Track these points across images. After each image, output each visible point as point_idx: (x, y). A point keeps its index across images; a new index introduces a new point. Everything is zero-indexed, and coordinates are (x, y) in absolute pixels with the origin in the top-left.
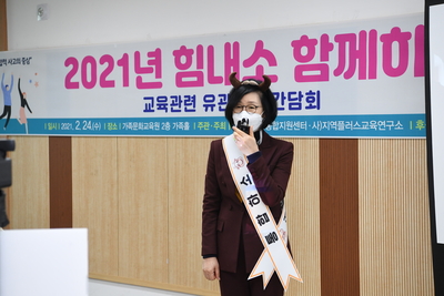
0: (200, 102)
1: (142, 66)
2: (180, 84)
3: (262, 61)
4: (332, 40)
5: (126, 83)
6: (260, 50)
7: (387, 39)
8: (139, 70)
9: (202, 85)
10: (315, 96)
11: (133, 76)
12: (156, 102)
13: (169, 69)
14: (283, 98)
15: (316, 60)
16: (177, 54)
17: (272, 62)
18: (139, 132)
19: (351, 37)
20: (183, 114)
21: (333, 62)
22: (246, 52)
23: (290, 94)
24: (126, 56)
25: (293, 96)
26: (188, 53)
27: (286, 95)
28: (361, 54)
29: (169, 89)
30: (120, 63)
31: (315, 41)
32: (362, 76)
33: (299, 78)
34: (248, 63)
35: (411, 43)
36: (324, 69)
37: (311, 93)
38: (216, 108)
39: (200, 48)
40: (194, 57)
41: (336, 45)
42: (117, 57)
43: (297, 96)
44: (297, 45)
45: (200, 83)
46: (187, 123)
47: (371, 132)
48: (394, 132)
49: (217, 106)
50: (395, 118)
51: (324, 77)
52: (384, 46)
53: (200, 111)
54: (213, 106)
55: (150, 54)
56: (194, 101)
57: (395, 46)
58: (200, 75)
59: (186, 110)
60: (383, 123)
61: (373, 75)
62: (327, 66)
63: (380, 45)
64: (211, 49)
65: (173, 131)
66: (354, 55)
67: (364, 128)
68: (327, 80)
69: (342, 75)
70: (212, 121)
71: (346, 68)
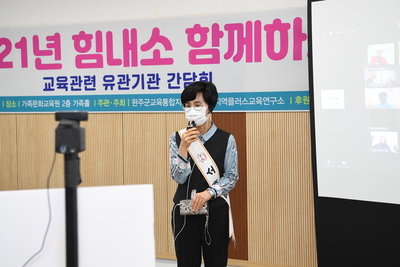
0: (100, 82)
1: (41, 49)
2: (79, 65)
3: (159, 46)
4: (222, 29)
5: (25, 64)
6: (156, 36)
7: (270, 29)
8: (37, 51)
9: (102, 67)
10: (208, 77)
11: (31, 58)
12: (56, 82)
13: (69, 52)
14: (179, 78)
15: (208, 45)
16: (76, 39)
17: (168, 46)
19: (239, 27)
20: (83, 92)
21: (223, 47)
22: (143, 38)
23: (185, 74)
24: (24, 40)
25: (187, 77)
26: (88, 38)
27: (181, 76)
28: (248, 41)
29: (69, 69)
30: (18, 46)
31: (207, 30)
32: (249, 60)
33: (193, 60)
34: (145, 48)
35: (291, 32)
36: (216, 53)
37: (204, 73)
38: (116, 87)
39: (99, 34)
40: (93, 41)
41: (226, 33)
42: (14, 40)
43: (191, 76)
44: (190, 32)
45: (99, 65)
46: (87, 101)
47: (257, 107)
48: (276, 107)
49: (117, 86)
50: (278, 94)
51: (216, 60)
52: (267, 35)
53: (100, 90)
54: (112, 85)
55: (49, 38)
56: (94, 81)
57: (277, 34)
58: (99, 58)
59: (86, 89)
60: (268, 99)
61: (258, 59)
62: (218, 50)
63: (264, 34)
64: (109, 35)
66: (241, 41)
67: (251, 103)
68: (219, 62)
69: (232, 58)
70: (112, 98)
71: (235, 53)
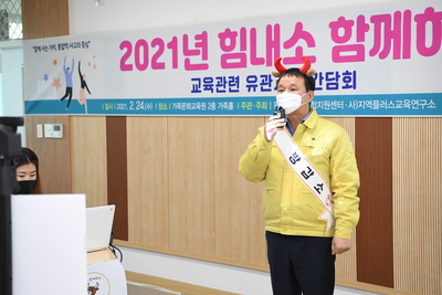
0: (243, 83)
1: (190, 49)
2: (225, 65)
3: (302, 43)
4: (367, 21)
5: (175, 65)
6: (300, 32)
7: (421, 19)
8: (187, 52)
9: (245, 66)
10: (352, 76)
11: (181, 58)
12: (202, 83)
13: (215, 51)
14: (321, 78)
15: (353, 41)
16: (222, 36)
17: (311, 43)
18: (187, 112)
19: (386, 18)
20: (228, 94)
21: (369, 43)
22: (286, 35)
23: (327, 74)
24: (175, 39)
25: (330, 76)
26: (232, 35)
27: (324, 76)
28: (396, 35)
29: (215, 70)
30: (170, 46)
31: (351, 22)
32: (396, 56)
33: (336, 58)
34: (288, 45)
36: (360, 49)
37: (347, 73)
38: (258, 89)
39: (243, 30)
40: (238, 39)
41: (372, 26)
42: (167, 40)
43: (334, 76)
44: (334, 26)
45: (243, 65)
46: (231, 103)
47: (404, 111)
48: (427, 111)
49: (259, 86)
50: (428, 97)
51: (360, 57)
52: (418, 27)
53: (243, 92)
54: (255, 86)
55: (197, 37)
56: (238, 82)
57: (429, 26)
58: (243, 56)
59: (230, 91)
60: (417, 102)
61: (407, 55)
62: (363, 46)
63: (414, 25)
64: (253, 31)
65: (218, 111)
66: (389, 35)
67: (398, 107)
68: (363, 60)
69: (377, 55)
70: (254, 100)
71: (381, 49)
